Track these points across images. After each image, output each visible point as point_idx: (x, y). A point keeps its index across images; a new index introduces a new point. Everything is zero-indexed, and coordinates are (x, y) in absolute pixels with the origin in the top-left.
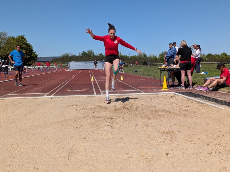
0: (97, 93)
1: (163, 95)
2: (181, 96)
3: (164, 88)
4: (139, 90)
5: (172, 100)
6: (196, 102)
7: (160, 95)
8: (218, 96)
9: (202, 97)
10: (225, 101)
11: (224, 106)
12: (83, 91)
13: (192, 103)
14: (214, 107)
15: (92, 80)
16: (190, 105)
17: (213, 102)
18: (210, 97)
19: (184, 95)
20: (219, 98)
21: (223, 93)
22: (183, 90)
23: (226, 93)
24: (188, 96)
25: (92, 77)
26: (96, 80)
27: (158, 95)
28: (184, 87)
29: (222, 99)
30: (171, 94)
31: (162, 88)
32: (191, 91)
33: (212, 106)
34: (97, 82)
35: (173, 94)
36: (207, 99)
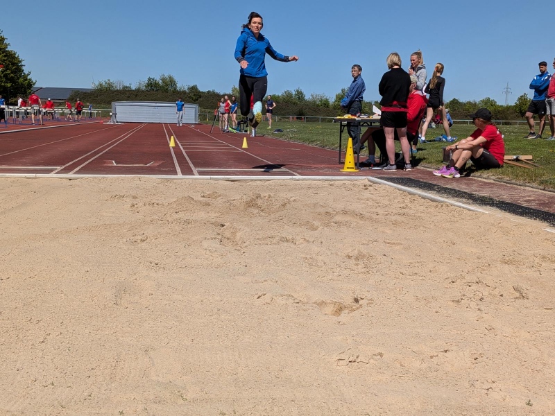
0: (184, 173)
2: (387, 186)
3: (348, 168)
4: (288, 170)
5: (366, 194)
6: (424, 198)
7: (337, 183)
8: (474, 188)
9: (438, 188)
10: (490, 199)
11: (488, 207)
12: (149, 167)
13: (413, 201)
14: (466, 208)
15: (172, 144)
16: (410, 205)
17: (464, 200)
18: (457, 189)
19: (395, 183)
20: (476, 191)
21: (486, 183)
23: (492, 181)
24: (404, 185)
25: (172, 137)
26: (180, 145)
27: (333, 182)
28: (394, 167)
29: (485, 193)
30: (364, 179)
31: (343, 168)
32: (411, 177)
33: (460, 207)
34: (183, 151)
35: (369, 181)
36: (450, 193)
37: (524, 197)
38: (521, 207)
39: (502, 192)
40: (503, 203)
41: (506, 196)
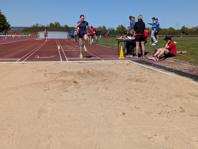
0: (63, 60)
1: (120, 62)
2: (135, 64)
3: (121, 57)
4: (100, 58)
5: (128, 67)
6: (148, 69)
7: (117, 63)
8: (166, 65)
9: (153, 65)
10: (172, 69)
11: (171, 73)
12: (51, 58)
13: (144, 70)
14: (163, 73)
15: (59, 48)
16: (143, 72)
17: (162, 70)
18: (160, 65)
19: (138, 63)
21: (170, 62)
22: (137, 59)
23: (172, 61)
24: (141, 64)
25: (59, 46)
26: (62, 48)
27: (116, 63)
28: (138, 56)
29: (170, 67)
30: (127, 62)
31: (119, 57)
32: (144, 60)
33: (161, 73)
34: (63, 51)
35: (129, 62)
36: (157, 67)
37: (184, 68)
38: (183, 72)
39: (176, 66)
40: (176, 71)
41: (177, 68)
